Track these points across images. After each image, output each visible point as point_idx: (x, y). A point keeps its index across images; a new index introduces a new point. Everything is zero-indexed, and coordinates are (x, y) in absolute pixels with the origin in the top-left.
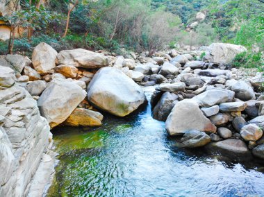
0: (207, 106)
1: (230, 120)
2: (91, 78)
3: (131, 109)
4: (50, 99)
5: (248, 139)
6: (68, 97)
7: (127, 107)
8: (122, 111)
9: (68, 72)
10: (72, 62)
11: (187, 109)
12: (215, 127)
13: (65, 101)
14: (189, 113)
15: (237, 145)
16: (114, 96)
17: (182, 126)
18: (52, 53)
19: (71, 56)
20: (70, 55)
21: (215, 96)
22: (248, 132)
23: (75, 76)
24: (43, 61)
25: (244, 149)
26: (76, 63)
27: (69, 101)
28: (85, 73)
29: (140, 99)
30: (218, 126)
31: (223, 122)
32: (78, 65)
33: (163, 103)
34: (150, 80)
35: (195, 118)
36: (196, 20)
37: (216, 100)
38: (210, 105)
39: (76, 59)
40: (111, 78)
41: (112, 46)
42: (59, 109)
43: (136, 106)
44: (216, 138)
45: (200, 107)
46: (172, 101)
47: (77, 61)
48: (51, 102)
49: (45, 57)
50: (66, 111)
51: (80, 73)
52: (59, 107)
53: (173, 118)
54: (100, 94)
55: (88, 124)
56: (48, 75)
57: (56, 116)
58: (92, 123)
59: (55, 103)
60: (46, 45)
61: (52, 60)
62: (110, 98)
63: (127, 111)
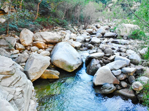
0: (115, 70)
1: (127, 77)
2: (53, 48)
3: (74, 68)
4: (32, 67)
5: (135, 90)
6: (41, 66)
7: (72, 67)
8: (70, 69)
9: (40, 46)
10: (42, 40)
11: (104, 72)
12: (119, 81)
13: (40, 68)
14: (105, 74)
15: (130, 93)
16: (65, 61)
17: (102, 81)
18: (30, 35)
19: (41, 37)
20: (41, 35)
21: (120, 64)
22: (135, 86)
23: (44, 47)
24: (26, 39)
25: (133, 95)
26: (44, 40)
27: (42, 67)
28: (49, 46)
29: (79, 63)
30: (121, 81)
31: (123, 79)
32: (45, 42)
33: (92, 65)
34: (85, 46)
35: (108, 77)
36: (112, 3)
37: (120, 67)
38: (117, 69)
39: (44, 38)
40: (64, 51)
41: (63, 24)
42: (37, 72)
43: (77, 67)
44: (119, 88)
45: (111, 70)
46: (96, 65)
47: (45, 40)
48: (33, 69)
49: (27, 36)
50: (40, 73)
51: (46, 45)
52: (36, 71)
53: (97, 77)
54: (58, 60)
55: (52, 78)
56: (29, 47)
57: (35, 76)
58: (54, 78)
59: (34, 69)
60: (27, 30)
61: (30, 39)
62: (63, 62)
63: (72, 70)
